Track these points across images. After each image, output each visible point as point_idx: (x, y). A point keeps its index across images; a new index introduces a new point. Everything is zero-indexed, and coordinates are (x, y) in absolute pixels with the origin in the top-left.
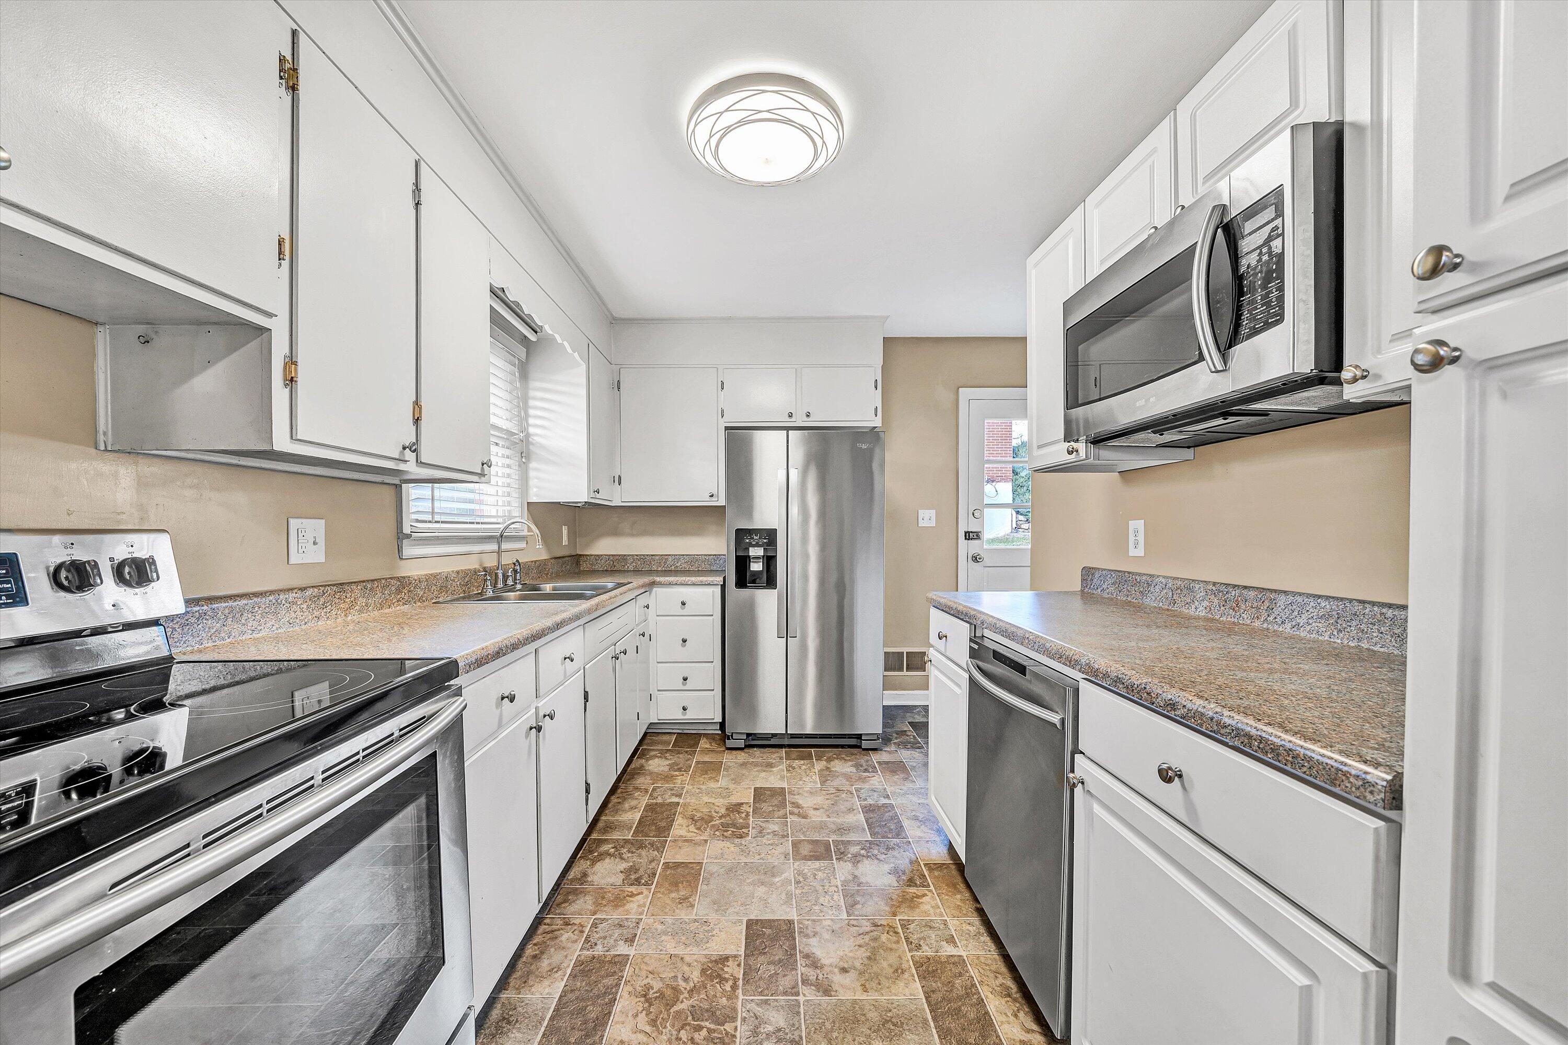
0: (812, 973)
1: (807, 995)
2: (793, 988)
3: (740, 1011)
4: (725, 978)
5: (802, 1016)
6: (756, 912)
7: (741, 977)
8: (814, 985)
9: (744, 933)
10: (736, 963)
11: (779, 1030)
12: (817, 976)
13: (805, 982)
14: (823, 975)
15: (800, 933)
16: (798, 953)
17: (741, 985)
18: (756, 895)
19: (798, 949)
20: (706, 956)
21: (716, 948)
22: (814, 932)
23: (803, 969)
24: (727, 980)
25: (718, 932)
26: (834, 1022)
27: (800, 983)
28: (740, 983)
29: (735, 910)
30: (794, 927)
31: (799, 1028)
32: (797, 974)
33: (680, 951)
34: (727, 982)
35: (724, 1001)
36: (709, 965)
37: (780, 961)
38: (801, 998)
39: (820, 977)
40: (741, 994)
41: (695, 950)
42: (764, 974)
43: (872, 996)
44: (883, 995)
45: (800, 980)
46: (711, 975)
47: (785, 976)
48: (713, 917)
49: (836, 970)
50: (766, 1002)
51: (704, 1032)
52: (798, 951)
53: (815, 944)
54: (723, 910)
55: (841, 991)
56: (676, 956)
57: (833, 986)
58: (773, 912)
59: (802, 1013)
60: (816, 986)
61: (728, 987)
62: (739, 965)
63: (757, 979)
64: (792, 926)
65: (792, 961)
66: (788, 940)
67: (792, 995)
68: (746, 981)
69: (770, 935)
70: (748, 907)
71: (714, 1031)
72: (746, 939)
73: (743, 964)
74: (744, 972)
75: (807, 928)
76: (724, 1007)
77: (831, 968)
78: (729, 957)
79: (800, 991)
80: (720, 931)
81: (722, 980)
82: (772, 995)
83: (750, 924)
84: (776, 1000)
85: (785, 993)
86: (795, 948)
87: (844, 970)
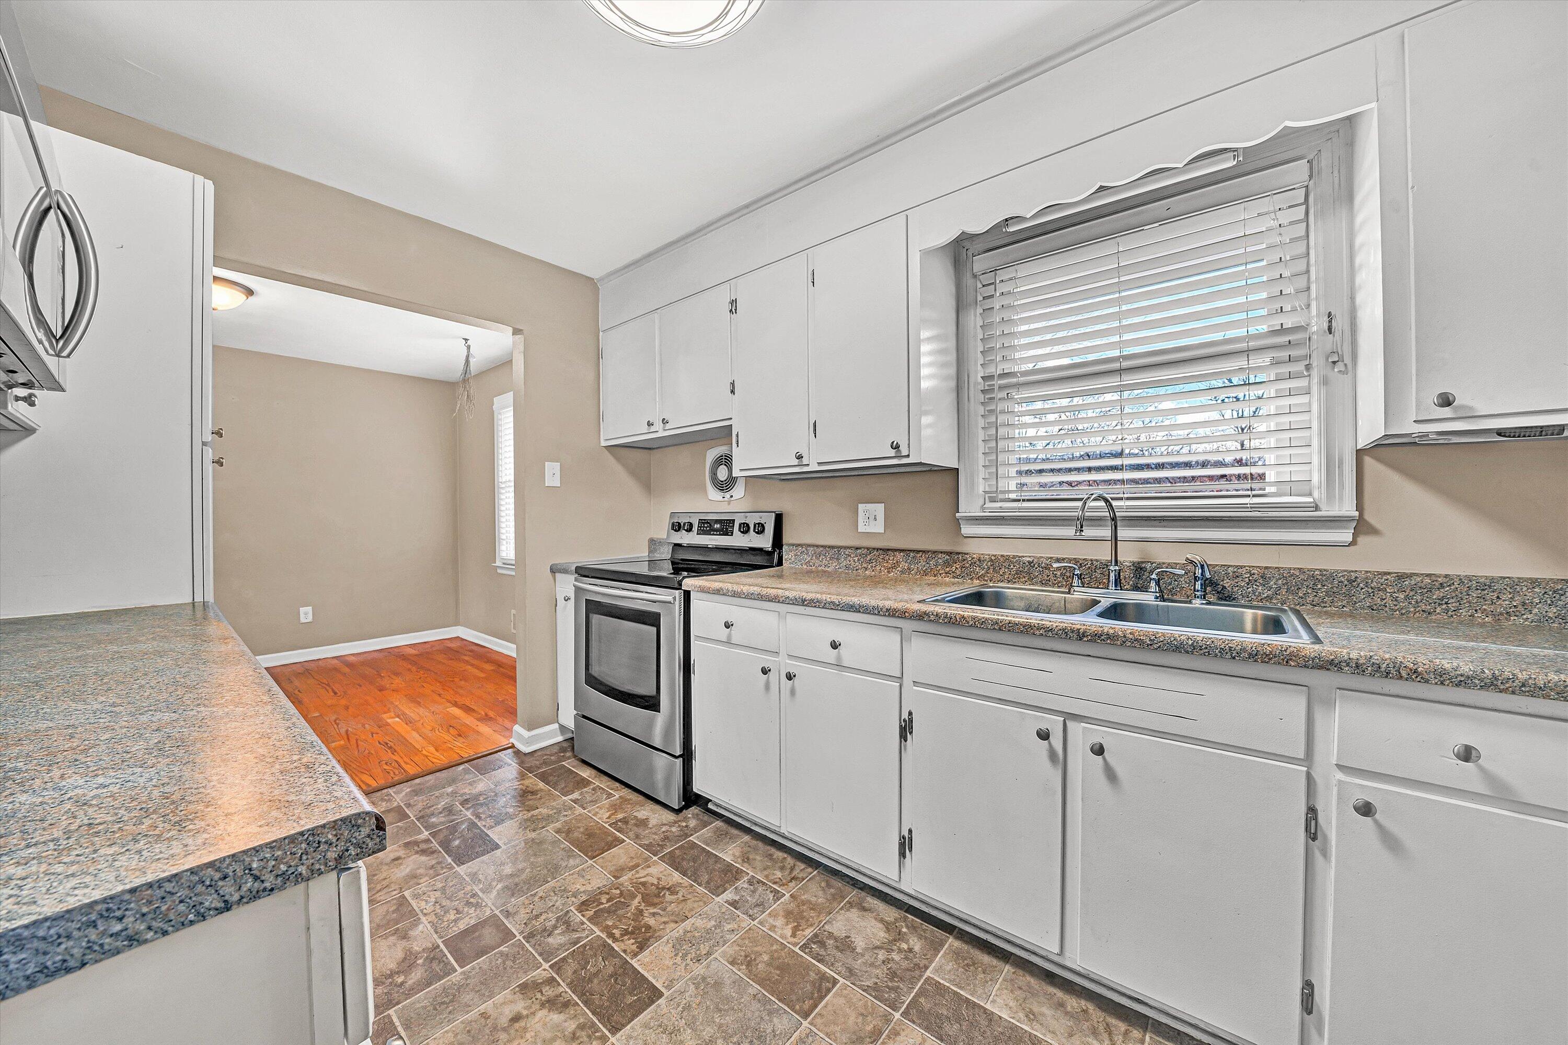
0: (550, 993)
1: (543, 972)
2: (559, 968)
3: (591, 926)
4: (625, 935)
5: (536, 955)
6: (665, 1010)
7: (614, 945)
8: (541, 983)
9: (650, 979)
10: (629, 951)
11: (549, 935)
12: (542, 993)
13: (551, 981)
14: (537, 999)
15: (594, 1024)
16: (578, 1001)
17: (607, 940)
18: (689, 1031)
19: (582, 1005)
20: (661, 937)
21: (661, 949)
22: (578, 1039)
23: (561, 990)
24: (622, 935)
25: (676, 961)
26: (505, 969)
27: (555, 976)
28: (610, 941)
29: (687, 994)
30: (605, 1026)
31: (534, 947)
32: (564, 981)
33: (687, 925)
34: (621, 934)
35: (610, 923)
36: (649, 934)
37: (590, 980)
38: (546, 966)
39: (539, 995)
40: (601, 935)
41: (675, 934)
42: (595, 961)
43: (474, 1014)
44: (462, 1022)
45: (558, 978)
46: (640, 929)
47: (575, 972)
48: (699, 970)
49: (525, 1012)
50: (575, 943)
51: (604, 901)
52: (580, 1003)
53: (566, 1024)
54: (699, 983)
55: (510, 997)
56: (683, 921)
57: (521, 996)
58: (646, 1026)
59: (538, 957)
60: (538, 984)
61: (617, 932)
62: (625, 951)
63: (599, 952)
64: (608, 1026)
65: (579, 989)
66: (601, 1007)
67: (556, 963)
68: (605, 945)
69: (624, 997)
70: (680, 1009)
71: (598, 906)
72: (643, 975)
73: (622, 954)
74: (614, 949)
75: (589, 1037)
76: (605, 920)
77: (532, 1010)
78: (641, 950)
79: (550, 970)
80: (675, 964)
81: (626, 932)
82: (574, 951)
83: (656, 994)
84: (567, 950)
85: (564, 960)
86: (586, 1003)
87: (516, 1018)
